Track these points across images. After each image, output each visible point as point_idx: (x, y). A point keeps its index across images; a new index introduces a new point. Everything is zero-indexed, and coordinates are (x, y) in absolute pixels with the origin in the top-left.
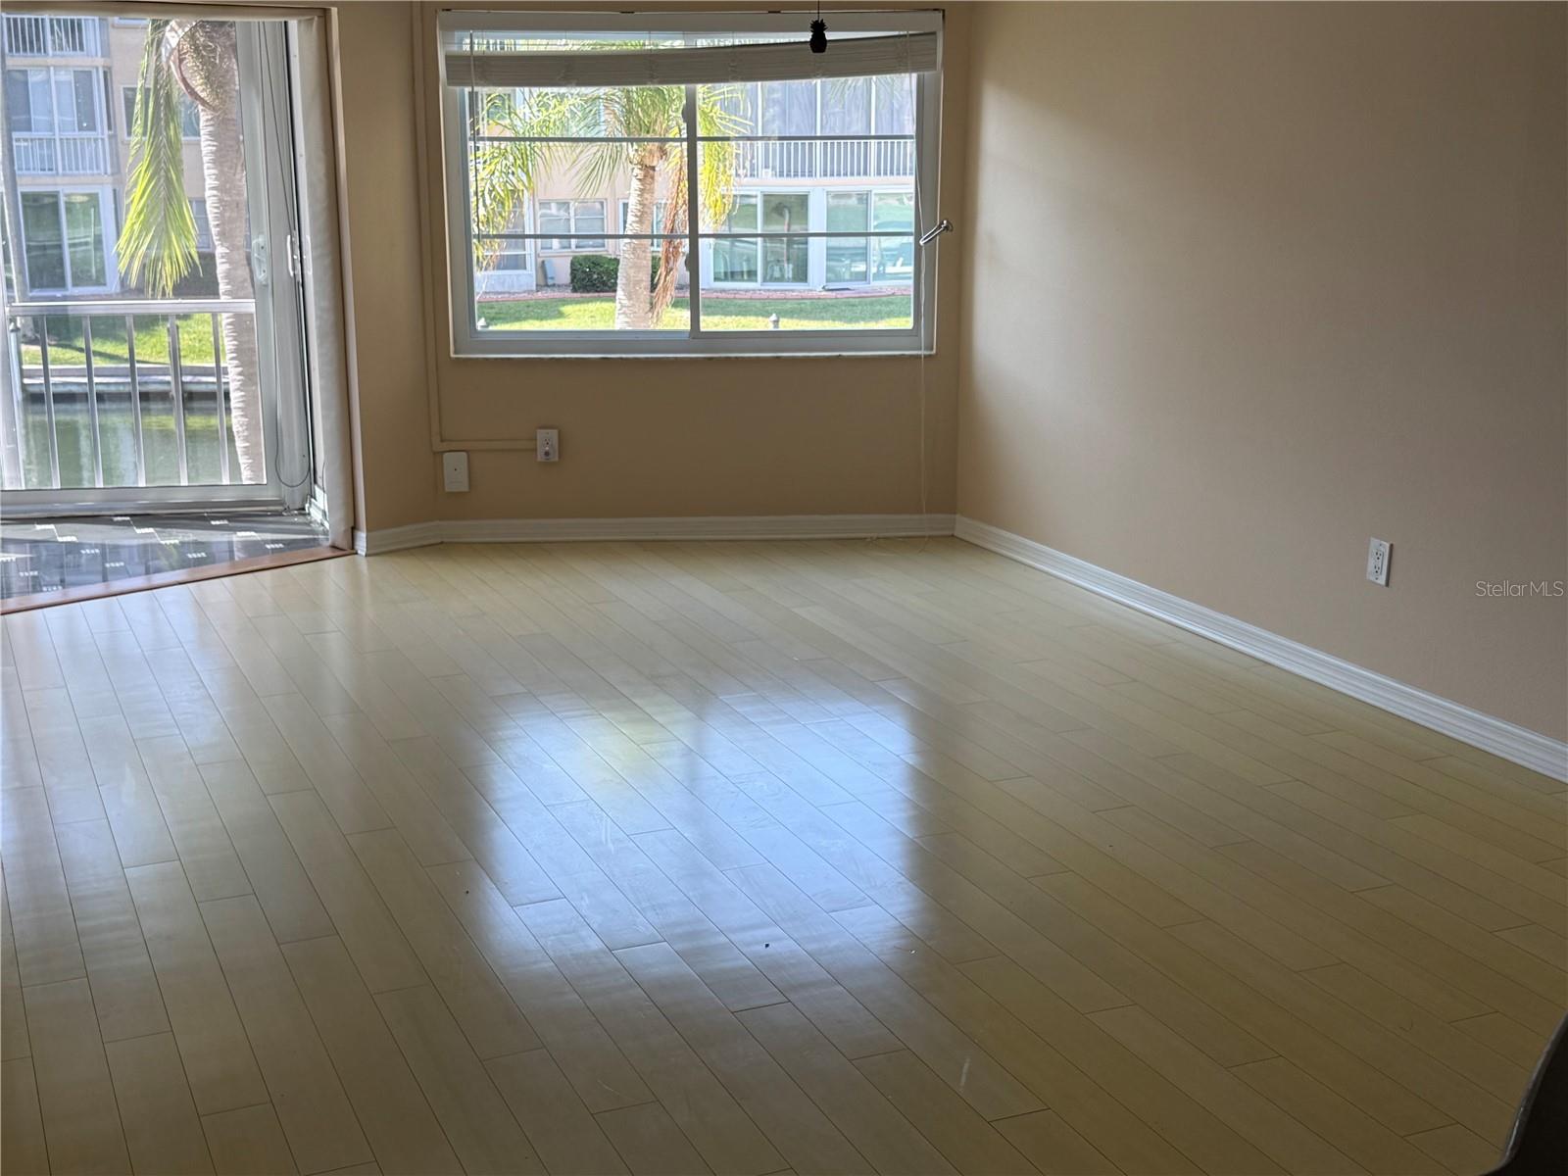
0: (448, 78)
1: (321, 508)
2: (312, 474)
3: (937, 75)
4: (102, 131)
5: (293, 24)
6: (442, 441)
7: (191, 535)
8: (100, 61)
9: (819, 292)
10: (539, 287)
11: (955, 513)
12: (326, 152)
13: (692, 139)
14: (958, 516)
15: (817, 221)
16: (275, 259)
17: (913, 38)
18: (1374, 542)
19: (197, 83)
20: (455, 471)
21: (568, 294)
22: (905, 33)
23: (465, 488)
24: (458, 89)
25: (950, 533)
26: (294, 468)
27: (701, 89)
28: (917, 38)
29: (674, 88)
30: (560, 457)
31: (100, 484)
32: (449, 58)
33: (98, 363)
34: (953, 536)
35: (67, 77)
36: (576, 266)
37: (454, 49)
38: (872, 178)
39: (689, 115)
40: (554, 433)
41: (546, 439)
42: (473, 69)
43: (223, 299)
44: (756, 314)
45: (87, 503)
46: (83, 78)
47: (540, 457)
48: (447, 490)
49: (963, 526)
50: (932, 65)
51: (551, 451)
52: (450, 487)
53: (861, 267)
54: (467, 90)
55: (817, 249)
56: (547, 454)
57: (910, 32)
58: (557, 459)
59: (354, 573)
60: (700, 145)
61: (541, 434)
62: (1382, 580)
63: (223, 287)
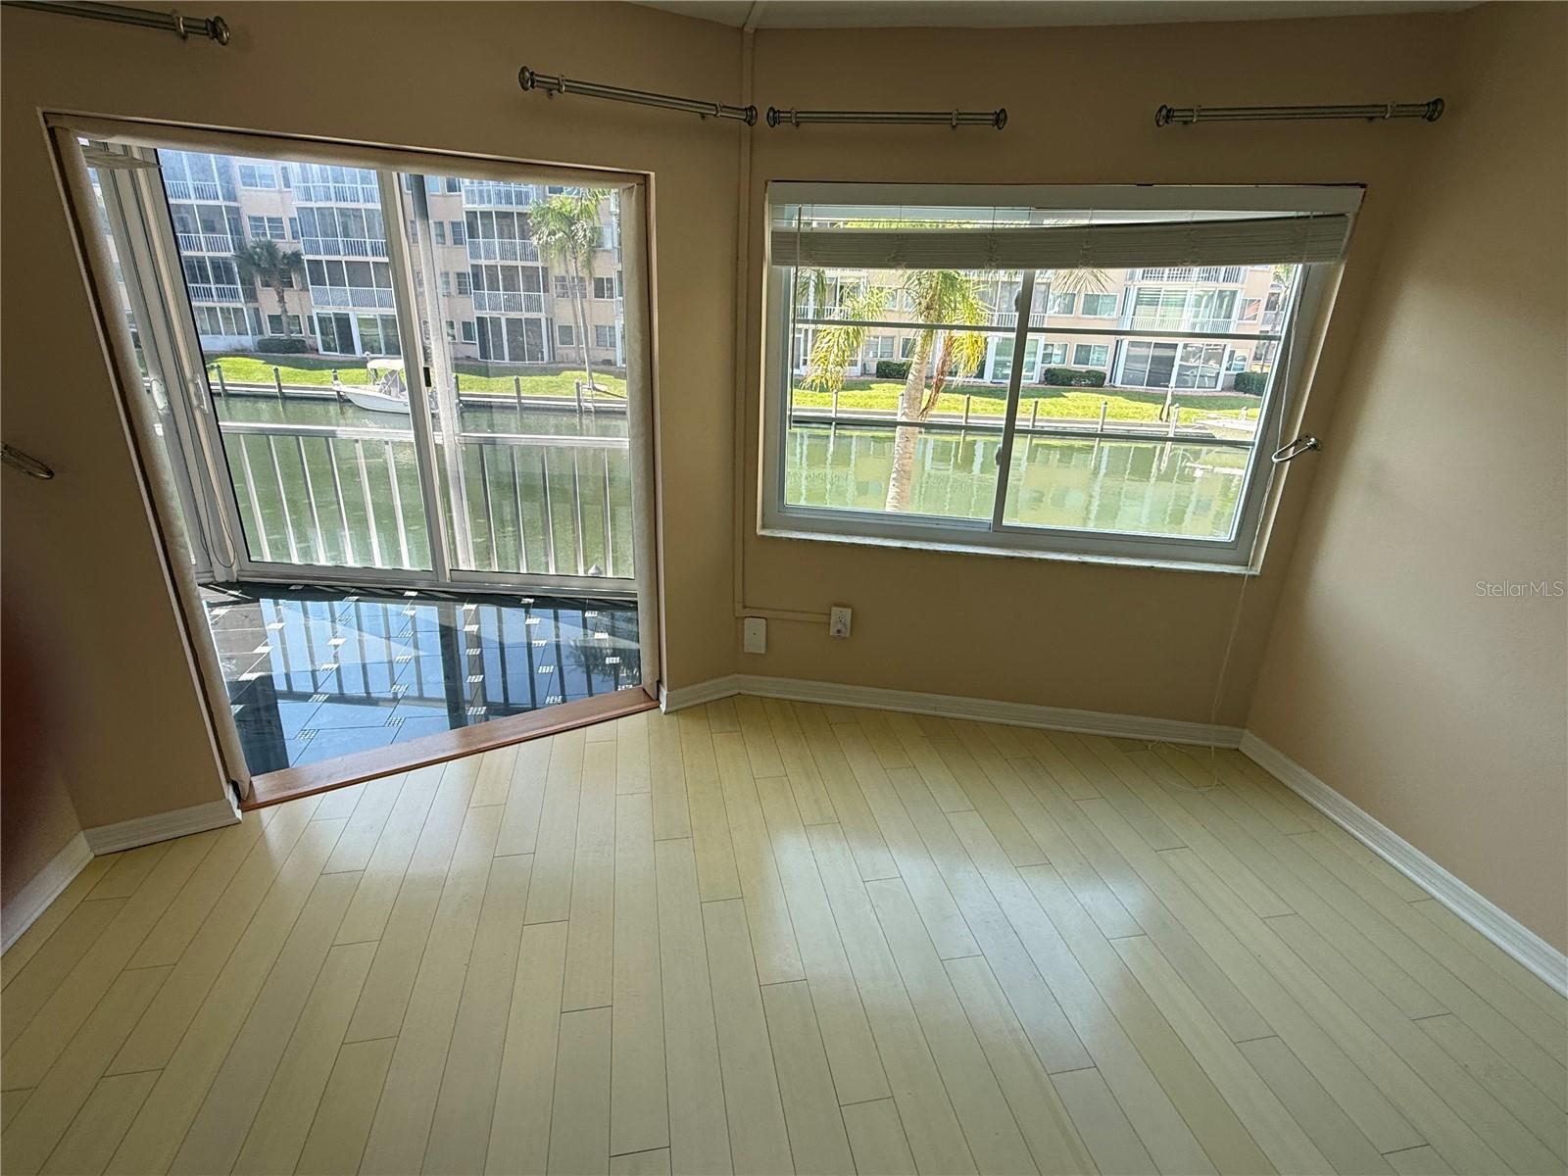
0: (773, 258)
6: (745, 607)
9: (988, 384)
10: (862, 375)
11: (1244, 728)
12: (642, 332)
13: (1023, 329)
14: (1246, 731)
17: (1317, 220)
20: (755, 634)
22: (1308, 213)
23: (762, 650)
24: (784, 269)
25: (1234, 746)
28: (1320, 220)
30: (851, 634)
32: (776, 233)
34: (1238, 750)
36: (881, 366)
37: (783, 225)
39: (1024, 304)
40: (848, 612)
41: (841, 616)
42: (798, 247)
44: (960, 393)
47: (833, 631)
48: (745, 650)
51: (843, 630)
52: (748, 648)
54: (793, 270)
56: (839, 631)
57: (1315, 213)
58: (848, 635)
61: (835, 610)
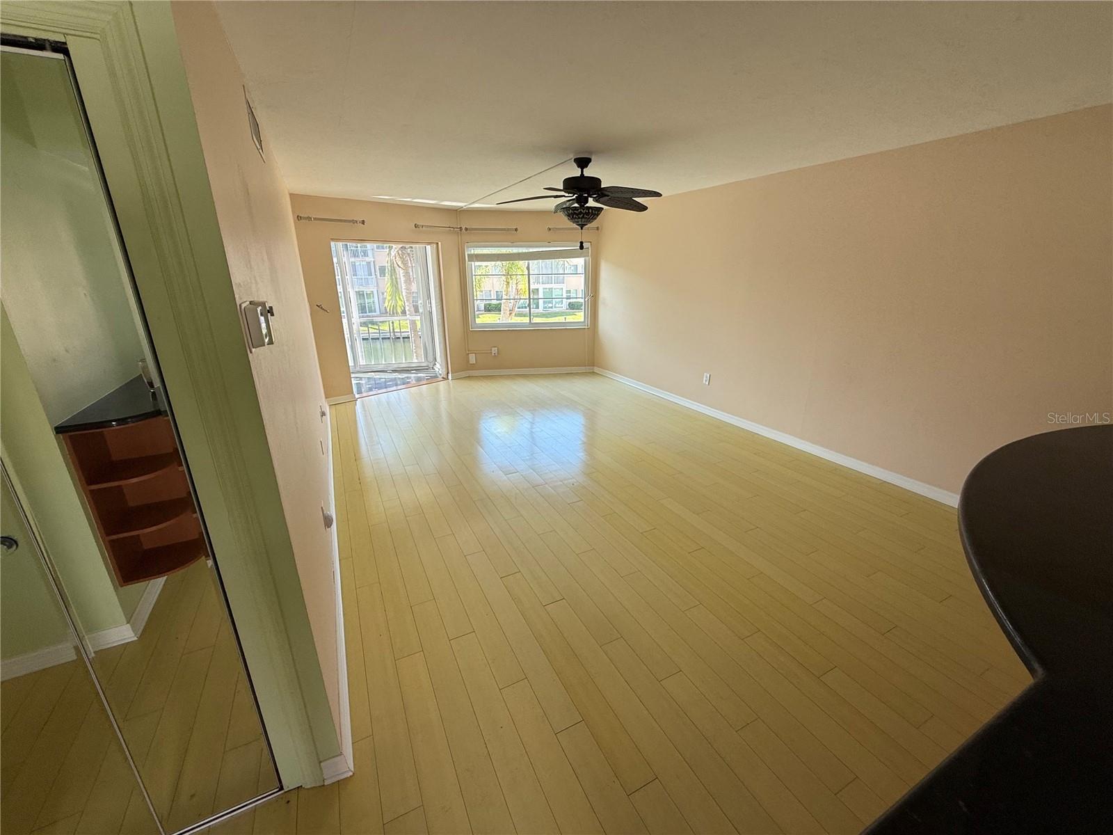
0: (468, 260)
1: (439, 368)
2: (435, 359)
3: (589, 259)
4: (374, 276)
5: (427, 247)
6: (468, 351)
7: (406, 375)
8: (373, 260)
11: (594, 366)
13: (529, 275)
15: (541, 295)
16: (424, 306)
18: (705, 374)
19: (400, 263)
20: (472, 358)
21: (483, 312)
23: (474, 362)
24: (471, 263)
25: (593, 371)
26: (431, 358)
27: (530, 262)
29: (521, 262)
30: (498, 355)
31: (383, 362)
32: (468, 255)
33: (371, 330)
35: (364, 263)
36: (485, 306)
37: (469, 253)
38: (553, 285)
39: (528, 268)
40: (496, 349)
41: (494, 350)
42: (473, 258)
43: (408, 316)
45: (380, 368)
46: (369, 263)
47: (493, 355)
49: (596, 370)
50: (588, 256)
51: (496, 353)
52: (471, 362)
53: (550, 305)
55: (541, 302)
59: (449, 384)
60: (531, 276)
61: (493, 349)
62: (707, 383)
63: (408, 313)
